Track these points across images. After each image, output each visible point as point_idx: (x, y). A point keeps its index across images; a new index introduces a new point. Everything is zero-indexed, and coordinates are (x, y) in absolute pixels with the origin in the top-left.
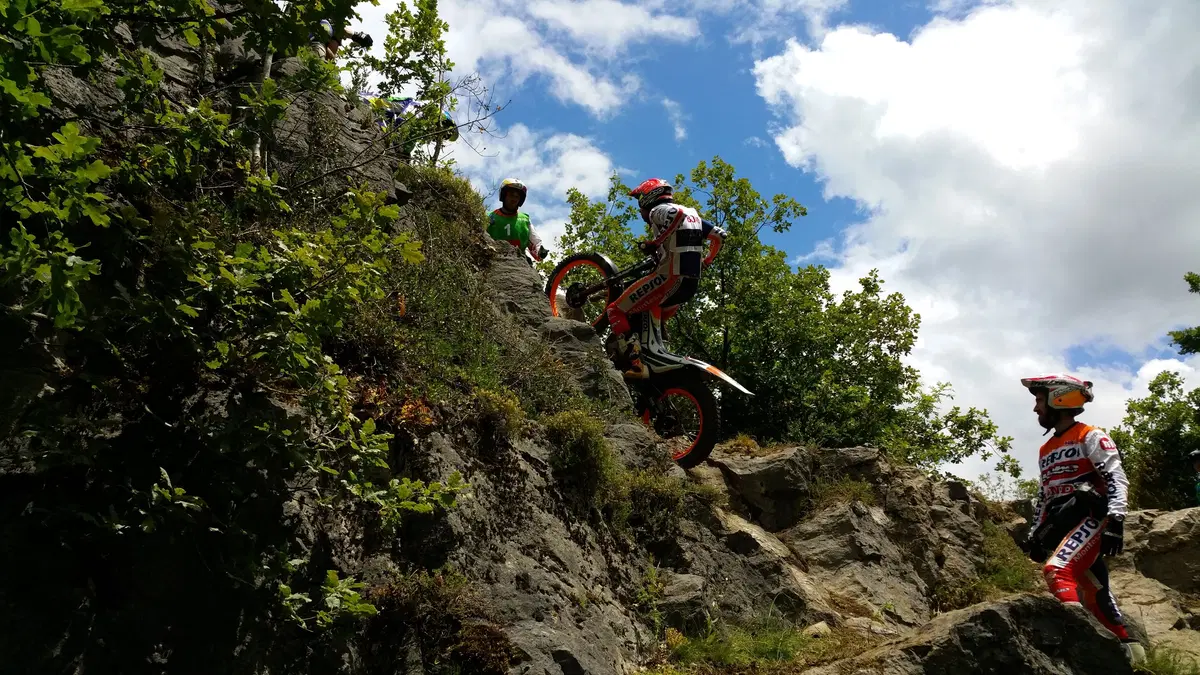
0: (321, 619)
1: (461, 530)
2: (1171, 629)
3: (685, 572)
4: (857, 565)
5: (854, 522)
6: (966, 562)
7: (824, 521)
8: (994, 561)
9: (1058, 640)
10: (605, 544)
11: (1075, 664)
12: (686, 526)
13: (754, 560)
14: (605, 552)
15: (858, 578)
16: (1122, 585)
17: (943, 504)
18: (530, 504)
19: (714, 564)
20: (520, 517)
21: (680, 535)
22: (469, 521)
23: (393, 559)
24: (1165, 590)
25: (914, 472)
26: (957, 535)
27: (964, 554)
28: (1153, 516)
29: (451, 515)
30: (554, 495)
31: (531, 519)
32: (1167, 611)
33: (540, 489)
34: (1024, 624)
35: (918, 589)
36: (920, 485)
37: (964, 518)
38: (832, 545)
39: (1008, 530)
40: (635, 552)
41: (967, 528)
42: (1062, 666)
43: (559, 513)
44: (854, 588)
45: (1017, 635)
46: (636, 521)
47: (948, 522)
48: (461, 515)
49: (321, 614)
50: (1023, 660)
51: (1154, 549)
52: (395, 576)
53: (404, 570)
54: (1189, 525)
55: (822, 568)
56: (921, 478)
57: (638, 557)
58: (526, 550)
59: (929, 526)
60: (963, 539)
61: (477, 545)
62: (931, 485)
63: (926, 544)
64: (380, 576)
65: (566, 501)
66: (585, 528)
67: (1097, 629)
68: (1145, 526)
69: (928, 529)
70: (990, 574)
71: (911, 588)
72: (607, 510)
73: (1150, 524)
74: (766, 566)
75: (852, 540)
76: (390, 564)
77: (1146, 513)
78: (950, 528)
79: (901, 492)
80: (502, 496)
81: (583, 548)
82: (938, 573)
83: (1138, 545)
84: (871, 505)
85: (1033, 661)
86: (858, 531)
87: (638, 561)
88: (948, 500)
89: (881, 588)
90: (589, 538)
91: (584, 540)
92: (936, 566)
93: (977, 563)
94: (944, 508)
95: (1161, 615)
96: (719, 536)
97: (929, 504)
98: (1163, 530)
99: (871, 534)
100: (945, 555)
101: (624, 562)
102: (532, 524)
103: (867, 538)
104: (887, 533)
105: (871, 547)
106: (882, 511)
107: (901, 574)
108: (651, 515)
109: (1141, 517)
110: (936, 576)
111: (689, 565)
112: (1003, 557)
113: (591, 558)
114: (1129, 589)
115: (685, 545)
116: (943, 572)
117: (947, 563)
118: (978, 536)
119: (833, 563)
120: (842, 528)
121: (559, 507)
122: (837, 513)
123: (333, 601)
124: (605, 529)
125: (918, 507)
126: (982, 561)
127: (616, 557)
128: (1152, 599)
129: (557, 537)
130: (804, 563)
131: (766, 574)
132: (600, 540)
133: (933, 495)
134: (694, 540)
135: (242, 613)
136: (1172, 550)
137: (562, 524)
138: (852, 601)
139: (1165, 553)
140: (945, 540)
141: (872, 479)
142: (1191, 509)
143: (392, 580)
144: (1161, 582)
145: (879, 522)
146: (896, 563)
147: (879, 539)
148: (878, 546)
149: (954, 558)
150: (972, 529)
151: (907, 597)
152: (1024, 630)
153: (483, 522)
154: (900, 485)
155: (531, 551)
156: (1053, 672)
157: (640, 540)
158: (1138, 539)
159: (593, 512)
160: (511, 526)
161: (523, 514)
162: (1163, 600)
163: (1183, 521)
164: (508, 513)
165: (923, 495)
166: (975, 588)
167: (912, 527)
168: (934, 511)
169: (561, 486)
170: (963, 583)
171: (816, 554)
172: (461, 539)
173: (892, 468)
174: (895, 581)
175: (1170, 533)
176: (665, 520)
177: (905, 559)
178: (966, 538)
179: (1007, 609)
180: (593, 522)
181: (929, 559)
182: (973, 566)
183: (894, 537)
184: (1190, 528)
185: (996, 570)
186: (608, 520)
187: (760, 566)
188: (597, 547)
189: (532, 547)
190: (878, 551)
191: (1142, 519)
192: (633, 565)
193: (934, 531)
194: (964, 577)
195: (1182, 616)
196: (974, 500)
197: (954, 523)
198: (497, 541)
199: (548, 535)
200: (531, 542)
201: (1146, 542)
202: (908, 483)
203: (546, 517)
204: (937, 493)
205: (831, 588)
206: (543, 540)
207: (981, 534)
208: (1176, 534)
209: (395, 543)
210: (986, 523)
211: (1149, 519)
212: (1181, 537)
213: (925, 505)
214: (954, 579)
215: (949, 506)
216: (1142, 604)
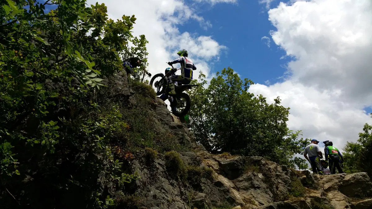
0: (105, 207)
1: (139, 184)
2: (344, 208)
3: (202, 192)
4: (252, 190)
5: (253, 178)
6: (285, 189)
7: (245, 177)
8: (293, 188)
10: (180, 185)
12: (203, 180)
13: (222, 189)
14: (179, 188)
15: (252, 193)
16: (333, 195)
17: (280, 172)
18: (159, 176)
19: (210, 190)
20: (156, 180)
21: (201, 182)
22: (141, 182)
23: (123, 192)
24: (345, 197)
25: (272, 163)
27: (285, 186)
28: (345, 175)
29: (137, 181)
30: (166, 173)
31: (159, 180)
32: (343, 203)
33: (162, 172)
35: (270, 196)
36: (273, 167)
37: (285, 176)
38: (246, 184)
39: (301, 179)
40: (189, 187)
41: (286, 179)
43: (167, 178)
44: (251, 196)
46: (189, 179)
47: (281, 177)
48: (140, 181)
49: (105, 206)
51: (344, 185)
52: (123, 196)
53: (125, 195)
54: (355, 178)
55: (243, 190)
56: (274, 165)
57: (189, 188)
58: (157, 188)
59: (275, 179)
60: (284, 182)
61: (143, 188)
62: (277, 167)
63: (274, 184)
64: (119, 196)
65: (169, 175)
66: (174, 182)
68: (342, 178)
69: (275, 180)
70: (292, 192)
71: (268, 196)
72: (181, 176)
73: (344, 177)
74: (225, 190)
75: (252, 183)
76: (122, 193)
77: (343, 174)
78: (281, 179)
79: (267, 169)
80: (151, 175)
81: (173, 187)
83: (339, 183)
84: (259, 173)
86: (254, 180)
87: (189, 190)
88: (281, 171)
89: (259, 196)
90: (175, 184)
91: (174, 185)
92: (276, 190)
93: (288, 189)
94: (280, 174)
95: (342, 204)
96: (212, 182)
97: (276, 172)
98: (347, 179)
99: (258, 181)
100: (279, 187)
101: (185, 190)
102: (159, 181)
103: (256, 182)
104: (262, 180)
105: (257, 184)
106: (261, 174)
107: (266, 192)
108: (193, 177)
110: (276, 193)
111: (203, 190)
112: (296, 187)
113: (175, 189)
114: (335, 196)
115: (202, 185)
116: (278, 192)
117: (279, 189)
118: (289, 181)
119: (246, 189)
120: (249, 179)
121: (167, 176)
122: (248, 175)
123: (107, 203)
124: (180, 181)
125: (271, 173)
126: (290, 188)
127: (182, 189)
128: (340, 199)
129: (166, 184)
130: (238, 189)
131: (225, 192)
132: (178, 185)
133: (277, 170)
134: (205, 184)
135: (87, 205)
136: (349, 185)
137: (167, 181)
138: (250, 200)
139: (347, 186)
140: (280, 183)
141: (259, 165)
142: (355, 173)
143: (122, 197)
144: (344, 194)
145: (260, 177)
146: (265, 189)
147: (260, 182)
148: (259, 184)
149: (281, 188)
150: (287, 179)
151: (267, 198)
153: (145, 182)
154: (267, 167)
155: (158, 188)
157: (190, 184)
158: (340, 182)
159: (177, 177)
160: (154, 182)
161: (157, 179)
162: (343, 200)
163: (353, 177)
164: (153, 179)
165: (274, 170)
166: (286, 196)
167: (270, 178)
168: (277, 174)
169: (168, 171)
170: (283, 195)
171: (242, 186)
172: (139, 187)
173: (265, 162)
174: (264, 194)
175: (349, 180)
176: (197, 178)
177: (267, 188)
178: (285, 182)
180: (177, 180)
181: (274, 188)
183: (264, 181)
184: (355, 179)
185: (294, 191)
186: (181, 179)
187: (223, 190)
188: (177, 186)
189: (159, 187)
190: (259, 185)
191: (341, 176)
192: (188, 190)
194: (284, 193)
195: (348, 204)
197: (282, 178)
198: (149, 186)
199: (163, 184)
200: (158, 186)
201: (342, 183)
202: (270, 167)
203: (163, 179)
204: (278, 169)
205: (245, 196)
206: (162, 185)
208: (351, 181)
209: (123, 188)
210: (294, 177)
211: (343, 176)
212: (352, 181)
213: (274, 173)
214: (281, 194)
215: (282, 173)
216: (337, 201)
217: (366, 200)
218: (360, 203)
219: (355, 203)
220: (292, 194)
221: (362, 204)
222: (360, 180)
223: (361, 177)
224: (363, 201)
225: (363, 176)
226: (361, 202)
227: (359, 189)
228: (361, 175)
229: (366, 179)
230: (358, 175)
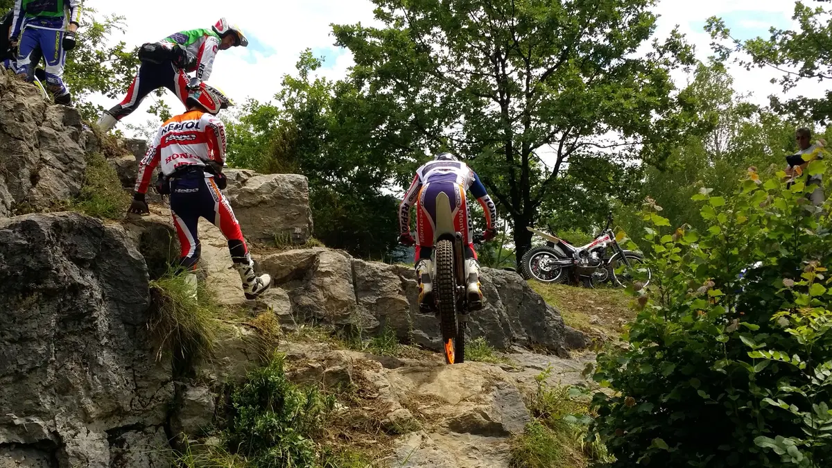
2: (230, 268)
6: (62, 185)
8: (90, 189)
9: (91, 254)
11: (102, 277)
17: (53, 127)
25: (31, 90)
26: (59, 159)
27: (61, 177)
28: (249, 175)
34: (64, 237)
36: (33, 105)
37: (70, 144)
39: (117, 164)
41: (72, 154)
42: (89, 278)
45: (52, 246)
50: (50, 268)
51: (241, 203)
54: (273, 187)
56: (37, 98)
59: (32, 145)
60: (64, 164)
62: (46, 106)
63: (24, 161)
67: (129, 250)
68: (240, 182)
69: (31, 149)
70: (83, 199)
73: (244, 182)
77: (244, 172)
78: (55, 151)
79: (10, 106)
82: (29, 190)
85: (62, 270)
88: (59, 124)
92: (29, 184)
93: (72, 188)
94: (53, 131)
97: (39, 124)
98: (252, 188)
100: (41, 175)
109: (238, 174)
110: (26, 193)
112: (100, 186)
116: (34, 191)
117: (41, 183)
118: (81, 163)
125: (24, 124)
126: (79, 187)
133: (45, 116)
136: (254, 205)
139: (248, 207)
140: (45, 162)
142: (278, 175)
149: (49, 178)
150: (74, 155)
152: (62, 243)
154: (10, 100)
156: (79, 281)
158: (230, 193)
163: (269, 184)
165: (33, 114)
167: (13, 142)
168: (41, 131)
170: (51, 204)
173: (9, 82)
175: (257, 191)
178: (67, 161)
179: (50, 223)
181: (24, 176)
182: (67, 190)
184: (273, 190)
185: (89, 197)
191: (238, 176)
193: (36, 151)
194: (56, 198)
196: (88, 130)
197: (59, 146)
201: (236, 196)
202: (20, 99)
204: (49, 115)
207: (84, 162)
208: (262, 194)
210: (96, 153)
211: (245, 177)
212: (264, 196)
213: (33, 124)
214: (45, 199)
215: (59, 130)
216: (214, 245)
217: (291, 252)
218: (273, 258)
219: (260, 257)
220: (83, 205)
221: (278, 262)
222: (285, 194)
223: (290, 186)
224: (281, 254)
225: (295, 186)
226: (278, 255)
227: (276, 219)
228: (292, 183)
229: (302, 194)
230: (284, 180)
